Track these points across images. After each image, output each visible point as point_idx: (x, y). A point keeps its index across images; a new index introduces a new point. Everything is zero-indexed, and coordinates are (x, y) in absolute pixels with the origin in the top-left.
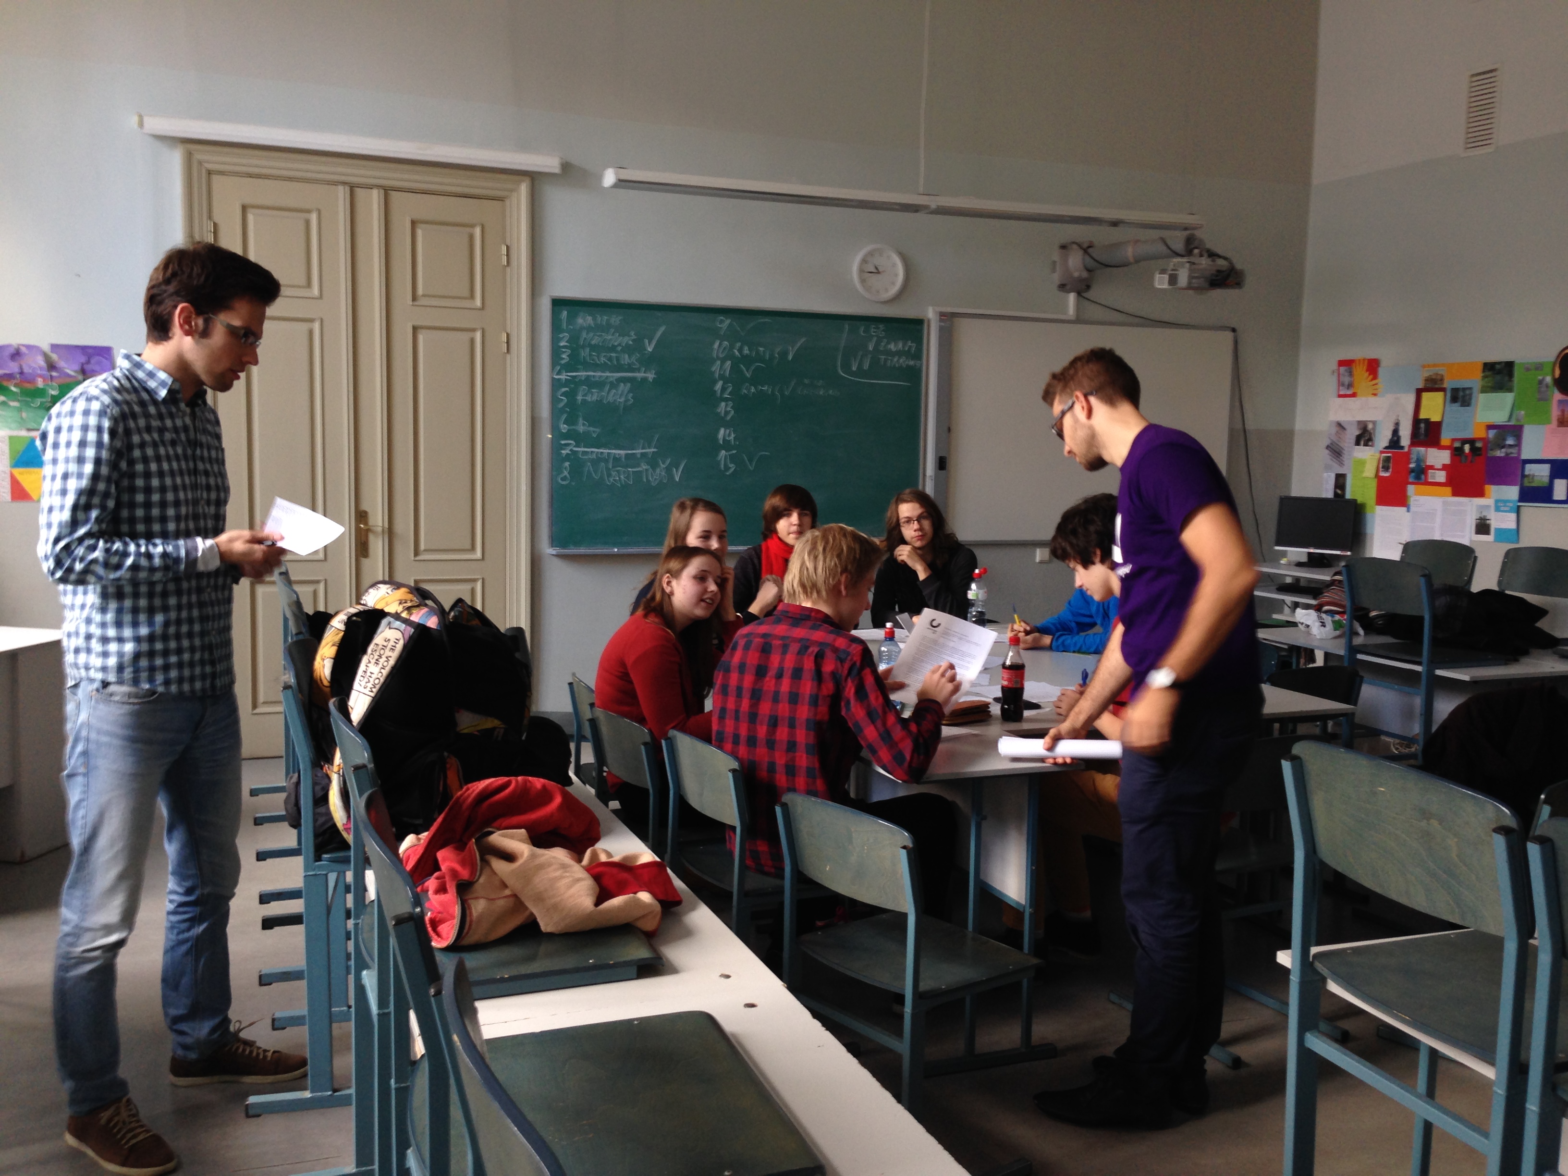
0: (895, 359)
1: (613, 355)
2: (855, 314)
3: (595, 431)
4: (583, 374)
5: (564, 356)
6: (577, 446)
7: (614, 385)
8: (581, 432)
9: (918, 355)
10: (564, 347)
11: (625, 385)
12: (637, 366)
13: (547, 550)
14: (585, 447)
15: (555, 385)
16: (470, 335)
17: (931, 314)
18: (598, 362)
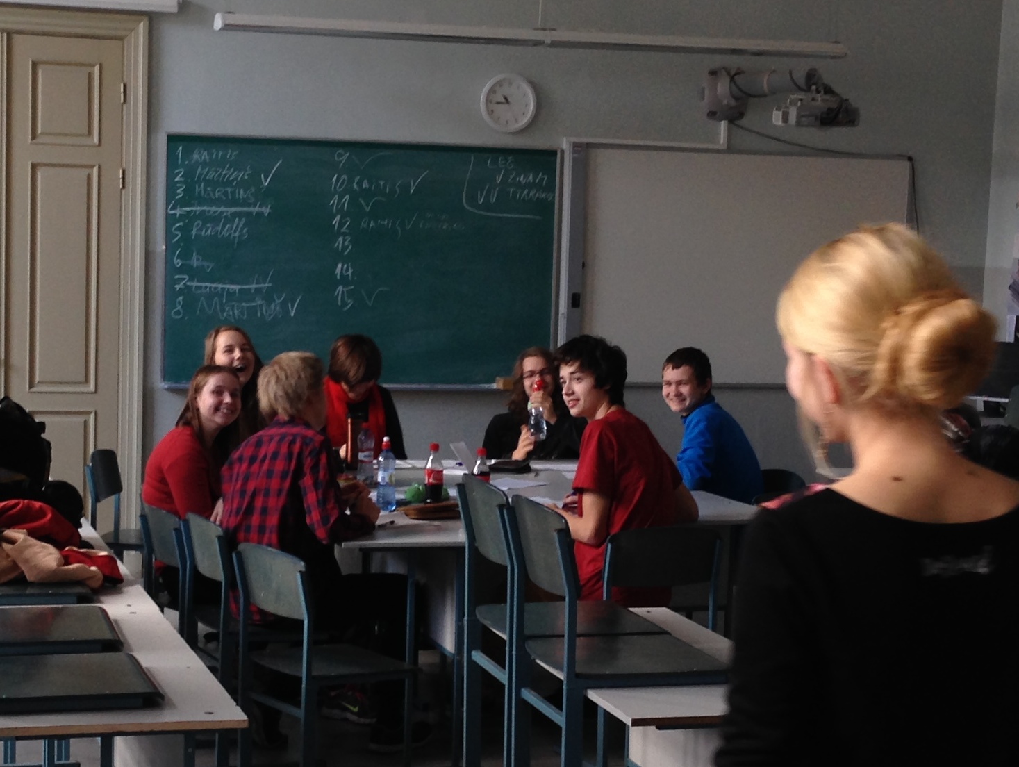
0: (525, 192)
1: (229, 190)
2: (484, 146)
3: (209, 266)
4: (198, 209)
5: (179, 191)
6: (191, 279)
7: (230, 220)
8: (195, 265)
9: (550, 187)
10: (178, 182)
11: (240, 220)
12: (252, 200)
13: (160, 384)
14: (198, 281)
15: (170, 220)
16: (86, 171)
17: (565, 144)
18: (214, 198)
